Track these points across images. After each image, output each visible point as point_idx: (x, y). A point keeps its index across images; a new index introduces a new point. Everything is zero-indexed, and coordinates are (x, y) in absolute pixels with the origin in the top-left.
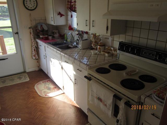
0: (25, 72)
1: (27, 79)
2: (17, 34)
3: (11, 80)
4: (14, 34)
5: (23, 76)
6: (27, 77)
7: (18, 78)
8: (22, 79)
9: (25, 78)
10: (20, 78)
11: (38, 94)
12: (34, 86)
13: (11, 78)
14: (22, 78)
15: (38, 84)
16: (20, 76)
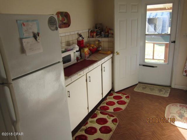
0: (170, 87)
1: (166, 95)
2: (173, 43)
3: (151, 89)
4: (171, 43)
5: (165, 90)
6: (168, 93)
7: (159, 90)
8: (161, 93)
9: (165, 92)
10: (160, 91)
11: (164, 115)
12: (167, 105)
13: (153, 88)
14: (163, 91)
15: (173, 105)
16: (163, 88)
